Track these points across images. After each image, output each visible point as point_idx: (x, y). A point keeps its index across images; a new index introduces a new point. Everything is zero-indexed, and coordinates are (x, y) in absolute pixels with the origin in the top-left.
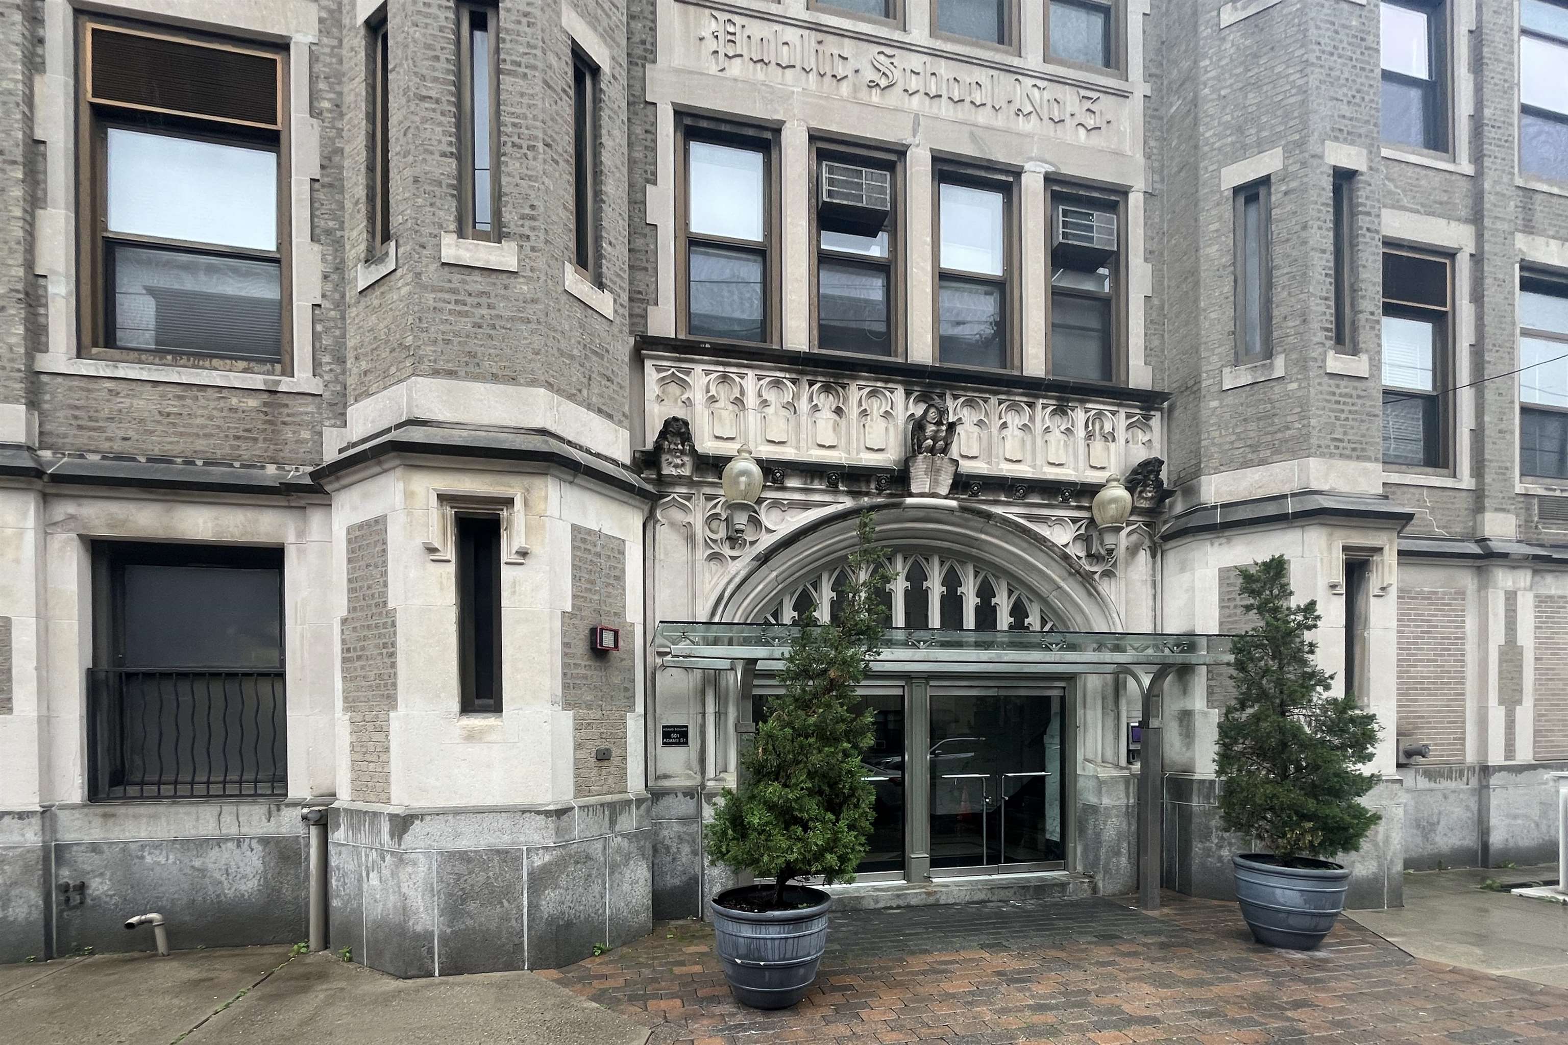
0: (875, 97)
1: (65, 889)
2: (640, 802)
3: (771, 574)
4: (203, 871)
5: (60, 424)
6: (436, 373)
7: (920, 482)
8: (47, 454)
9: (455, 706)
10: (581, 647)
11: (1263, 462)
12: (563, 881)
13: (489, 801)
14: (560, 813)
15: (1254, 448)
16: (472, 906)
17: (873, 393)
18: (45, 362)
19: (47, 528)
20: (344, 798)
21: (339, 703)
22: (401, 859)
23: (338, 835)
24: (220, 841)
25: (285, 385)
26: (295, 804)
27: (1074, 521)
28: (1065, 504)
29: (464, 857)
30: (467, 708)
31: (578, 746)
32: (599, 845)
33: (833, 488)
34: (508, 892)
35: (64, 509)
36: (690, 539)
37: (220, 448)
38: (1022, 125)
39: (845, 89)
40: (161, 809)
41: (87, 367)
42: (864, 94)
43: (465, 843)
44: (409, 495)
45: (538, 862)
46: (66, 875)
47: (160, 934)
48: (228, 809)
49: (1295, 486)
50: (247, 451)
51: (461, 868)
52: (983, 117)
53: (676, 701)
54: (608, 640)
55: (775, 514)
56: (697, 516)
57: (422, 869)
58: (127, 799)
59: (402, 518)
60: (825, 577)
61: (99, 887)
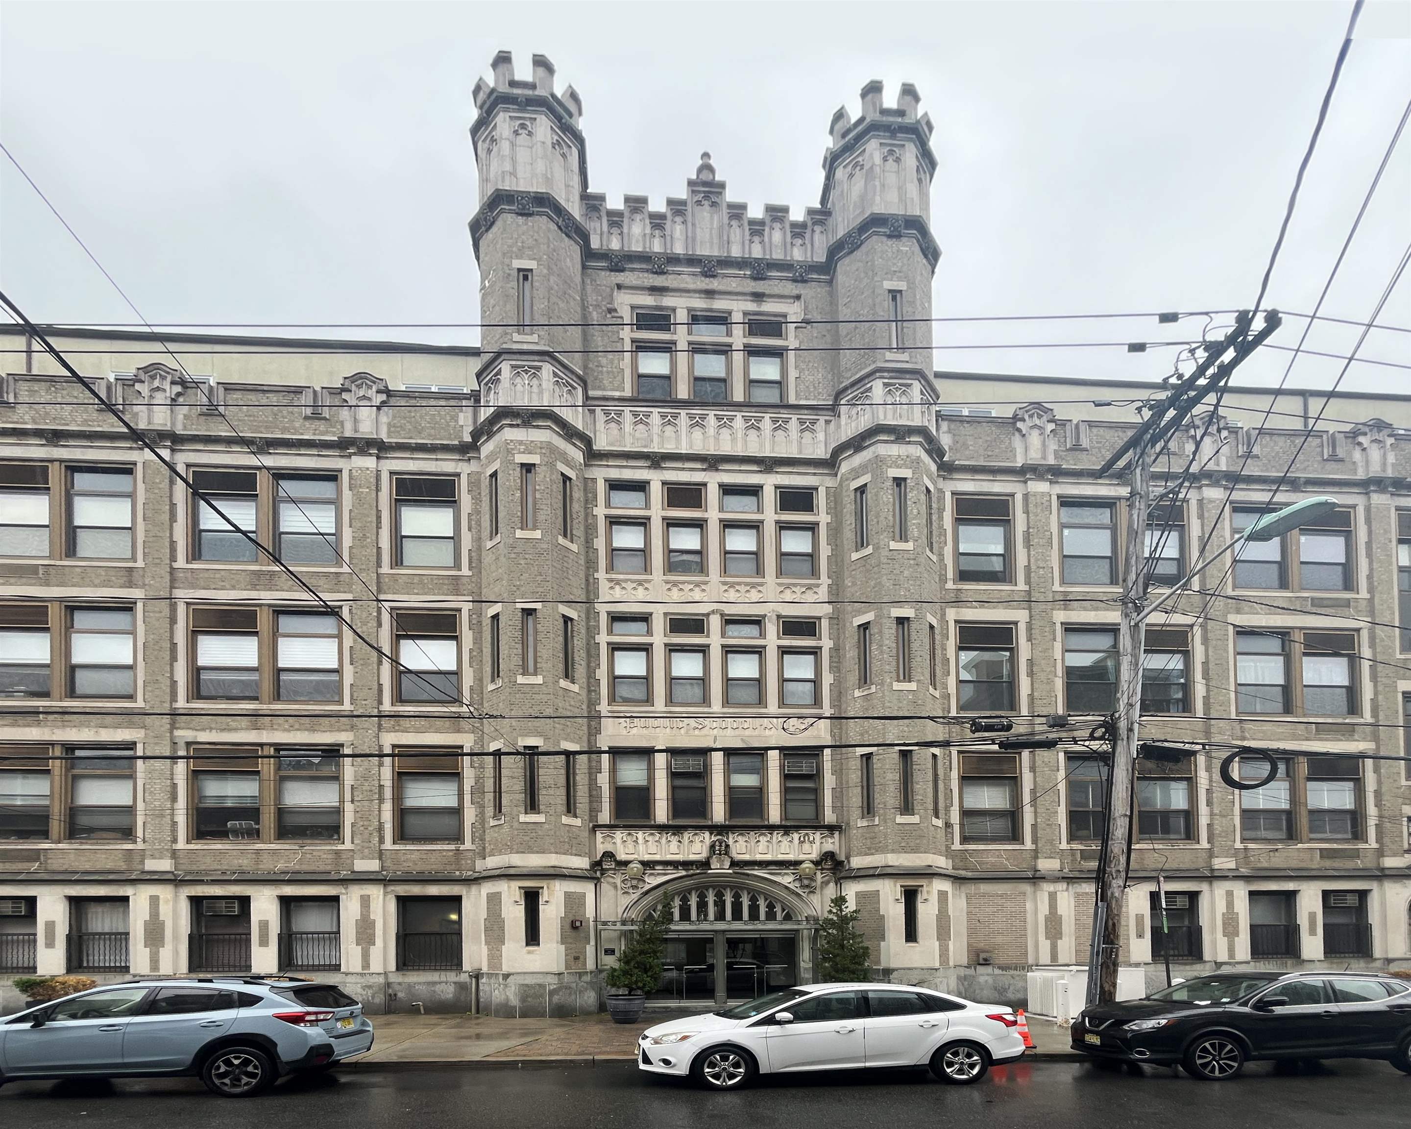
0: (697, 732)
1: (390, 995)
2: (591, 972)
3: (649, 898)
4: (434, 991)
5: (388, 864)
6: (517, 852)
7: (715, 864)
8: (384, 873)
9: (524, 944)
10: (568, 926)
11: (872, 854)
12: (561, 993)
13: (535, 971)
14: (559, 974)
15: (869, 849)
16: (529, 999)
17: (696, 834)
18: (384, 847)
19: (385, 894)
20: (485, 969)
21: (483, 942)
22: (506, 986)
23: (484, 980)
24: (440, 983)
25: (462, 847)
26: (466, 972)
27: (793, 874)
28: (787, 868)
29: (527, 985)
30: (527, 944)
31: (566, 955)
32: (574, 985)
33: (676, 868)
34: (542, 996)
35: (391, 888)
36: (616, 887)
37: (440, 867)
38: (767, 732)
39: (682, 731)
40: (421, 973)
41: (397, 847)
42: (691, 732)
43: (526, 982)
44: (509, 887)
45: (552, 988)
46: (390, 991)
47: (422, 1008)
48: (443, 973)
49: (882, 863)
50: (448, 867)
51: (527, 989)
52: (747, 733)
53: (610, 940)
54: (578, 924)
55: (652, 878)
56: (618, 881)
57: (513, 988)
58: (408, 970)
59: (507, 893)
60: (676, 898)
61: (400, 995)
